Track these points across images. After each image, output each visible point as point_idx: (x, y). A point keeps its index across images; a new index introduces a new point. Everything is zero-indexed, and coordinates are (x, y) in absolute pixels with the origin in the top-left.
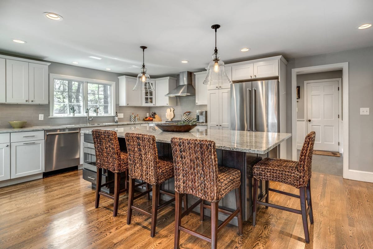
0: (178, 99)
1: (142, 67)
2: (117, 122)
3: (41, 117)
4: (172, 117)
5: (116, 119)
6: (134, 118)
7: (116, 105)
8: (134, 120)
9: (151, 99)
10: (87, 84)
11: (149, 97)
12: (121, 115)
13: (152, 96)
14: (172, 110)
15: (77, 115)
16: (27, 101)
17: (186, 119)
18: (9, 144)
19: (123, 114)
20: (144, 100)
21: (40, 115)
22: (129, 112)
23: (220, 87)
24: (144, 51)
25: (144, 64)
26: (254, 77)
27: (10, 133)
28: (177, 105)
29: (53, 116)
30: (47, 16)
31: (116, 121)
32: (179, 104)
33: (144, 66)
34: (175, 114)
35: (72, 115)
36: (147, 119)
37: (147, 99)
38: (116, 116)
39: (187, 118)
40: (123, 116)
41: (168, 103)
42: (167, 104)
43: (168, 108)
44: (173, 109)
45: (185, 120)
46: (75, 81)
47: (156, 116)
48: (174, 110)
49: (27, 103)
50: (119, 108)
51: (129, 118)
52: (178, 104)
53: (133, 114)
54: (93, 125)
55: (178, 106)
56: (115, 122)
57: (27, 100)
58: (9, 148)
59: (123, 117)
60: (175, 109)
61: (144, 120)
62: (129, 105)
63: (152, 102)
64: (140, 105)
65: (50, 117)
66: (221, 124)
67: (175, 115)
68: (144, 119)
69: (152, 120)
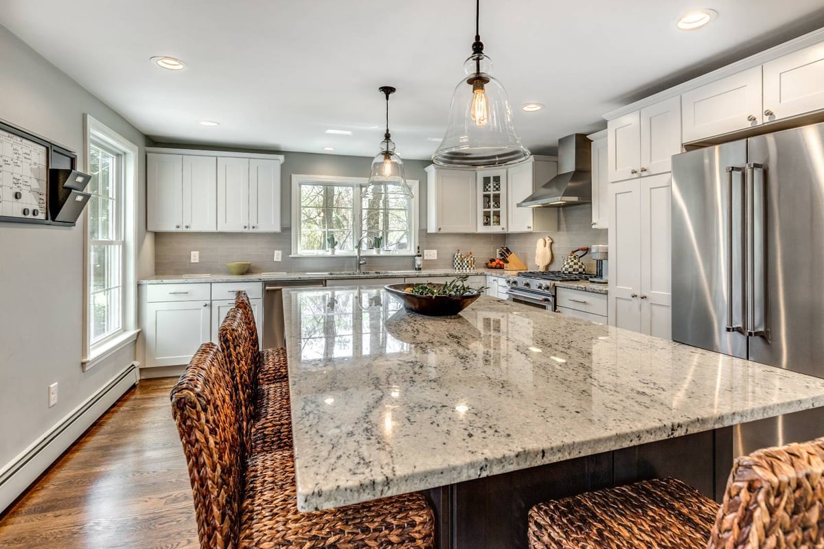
0: (562, 214)
1: (385, 138)
2: (420, 269)
3: (278, 256)
4: (547, 261)
5: (419, 261)
6: (459, 262)
7: (420, 230)
8: (459, 266)
9: (497, 214)
10: (359, 188)
11: (492, 210)
12: (431, 254)
13: (499, 207)
14: (548, 242)
15: (338, 252)
16: (245, 227)
17: (571, 270)
18: (208, 302)
19: (435, 252)
20: (481, 219)
21: (277, 252)
22: (450, 246)
23: (644, 170)
24: (387, 98)
25: (388, 130)
26: (766, 119)
27: (211, 283)
28: (559, 229)
29: (297, 253)
30: (160, 63)
31: (417, 267)
32: (563, 226)
33: (387, 136)
34: (554, 253)
35: (329, 253)
36: (494, 264)
37: (487, 215)
38: (418, 256)
39: (575, 267)
40: (436, 256)
41: (531, 225)
42: (529, 228)
43: (538, 239)
44: (551, 241)
45: (569, 273)
46: (339, 185)
47: (511, 258)
48: (552, 243)
49: (246, 230)
50: (426, 238)
51: (451, 261)
52: (561, 226)
53: (459, 251)
54: (366, 275)
55: (561, 233)
56: (416, 269)
57: (247, 225)
58: (207, 309)
59: (436, 258)
60: (555, 241)
61: (487, 266)
62: (442, 231)
63: (498, 222)
64: (473, 231)
65: (292, 256)
66: (645, 294)
67: (555, 256)
68: (487, 264)
69: (501, 267)
